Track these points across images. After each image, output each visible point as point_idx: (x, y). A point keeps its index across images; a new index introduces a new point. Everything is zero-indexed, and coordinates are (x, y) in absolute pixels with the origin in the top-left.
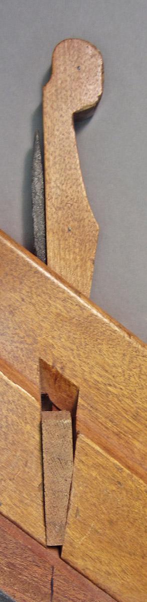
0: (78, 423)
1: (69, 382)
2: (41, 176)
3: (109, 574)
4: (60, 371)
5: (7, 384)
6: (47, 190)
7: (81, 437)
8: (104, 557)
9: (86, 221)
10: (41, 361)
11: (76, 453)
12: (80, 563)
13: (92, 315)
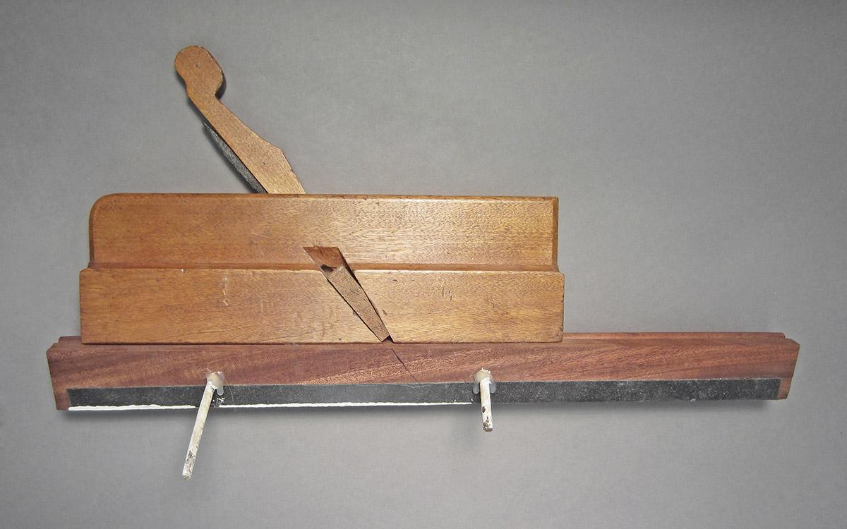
0: (350, 266)
1: (329, 248)
2: (225, 145)
3: (427, 332)
4: (319, 246)
5: (295, 274)
6: (236, 151)
7: (357, 273)
8: (417, 325)
9: (270, 151)
10: (304, 248)
11: (360, 282)
12: (406, 339)
13: (313, 202)
